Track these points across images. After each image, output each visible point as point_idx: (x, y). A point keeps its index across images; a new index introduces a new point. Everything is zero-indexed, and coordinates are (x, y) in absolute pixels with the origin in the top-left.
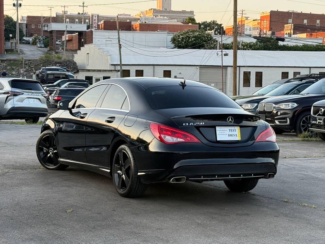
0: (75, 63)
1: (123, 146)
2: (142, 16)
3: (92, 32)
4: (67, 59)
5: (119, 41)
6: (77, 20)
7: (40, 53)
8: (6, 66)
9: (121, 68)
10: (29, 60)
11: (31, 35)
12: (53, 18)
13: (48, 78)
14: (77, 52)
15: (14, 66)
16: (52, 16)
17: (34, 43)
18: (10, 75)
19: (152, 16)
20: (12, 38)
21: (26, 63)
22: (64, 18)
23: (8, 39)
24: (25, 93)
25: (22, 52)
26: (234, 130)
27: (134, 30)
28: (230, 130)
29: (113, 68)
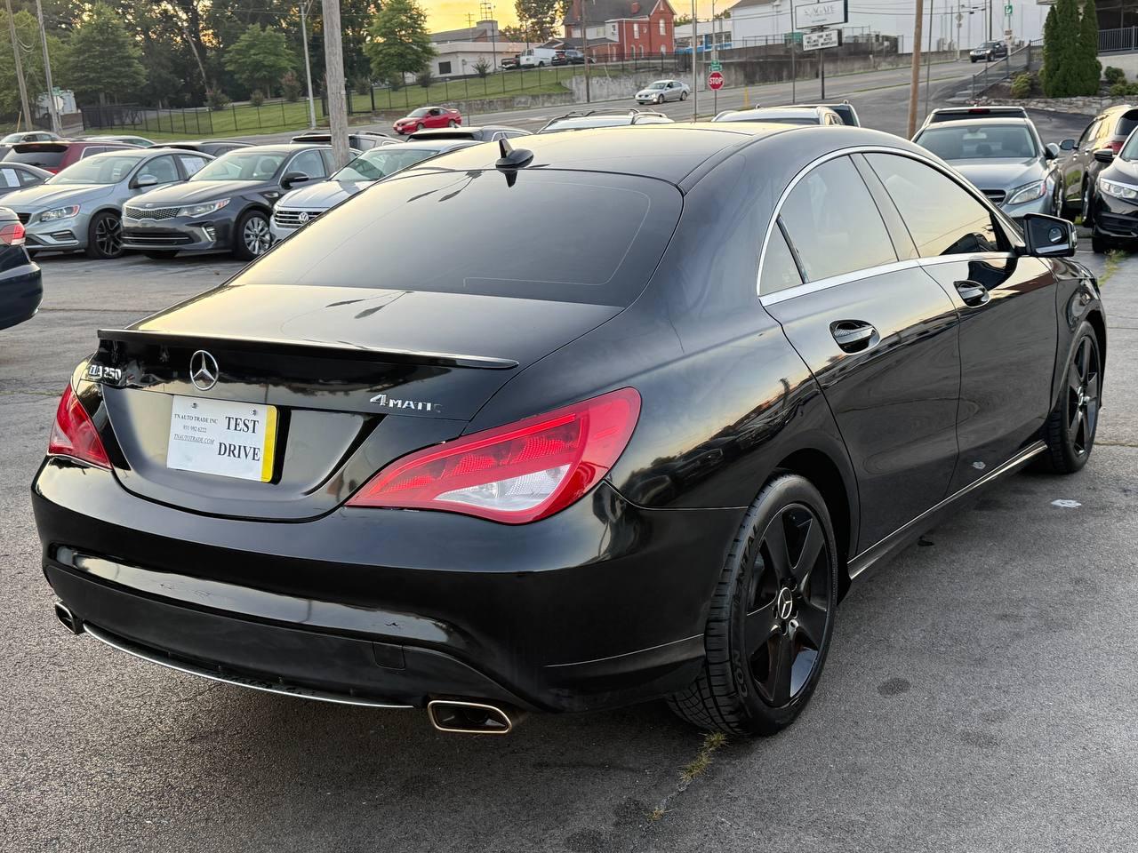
26: (251, 425)
28: (233, 422)
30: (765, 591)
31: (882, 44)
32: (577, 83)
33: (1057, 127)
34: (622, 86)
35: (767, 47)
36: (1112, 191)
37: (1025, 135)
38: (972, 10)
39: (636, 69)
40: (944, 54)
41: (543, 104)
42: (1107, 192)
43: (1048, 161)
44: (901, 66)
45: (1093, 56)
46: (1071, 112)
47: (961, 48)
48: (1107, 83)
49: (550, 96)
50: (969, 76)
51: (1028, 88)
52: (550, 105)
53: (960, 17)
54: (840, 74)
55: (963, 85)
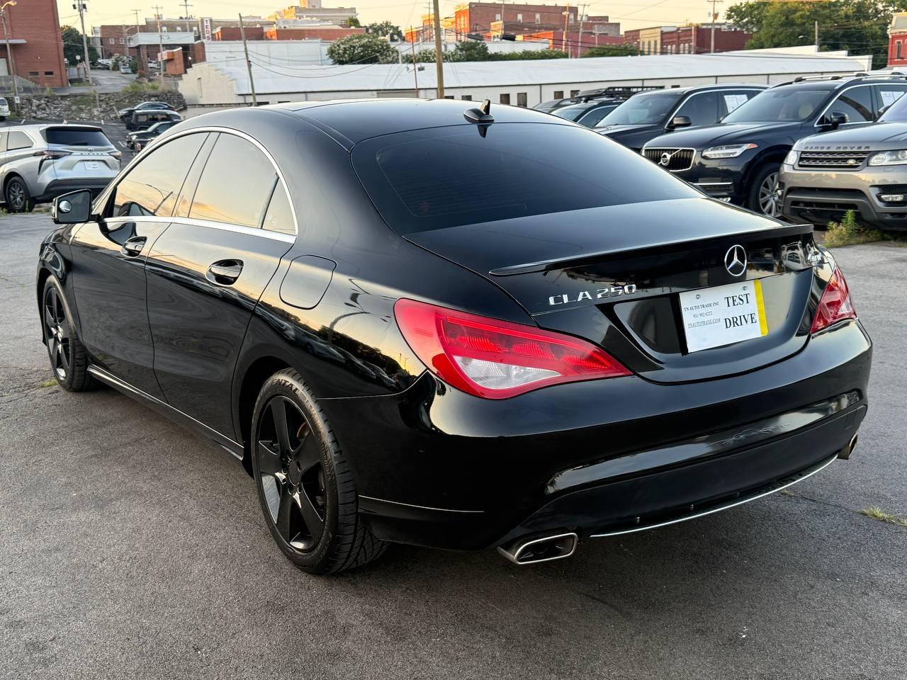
0: (180, 96)
1: (282, 377)
2: (278, 17)
3: (203, 44)
4: (167, 89)
5: (247, 55)
6: (179, 28)
7: (124, 81)
8: (70, 106)
9: (254, 99)
10: (106, 94)
11: (110, 56)
12: (142, 26)
13: (139, 120)
14: (181, 76)
15: (83, 105)
16: (140, 24)
17: (116, 68)
18: (78, 119)
19: (294, 18)
20: (80, 61)
21: (101, 99)
22: (159, 26)
23: (74, 63)
24: (75, 153)
25: (96, 82)
26: (744, 299)
27: (268, 39)
28: (731, 301)
29: (241, 100)
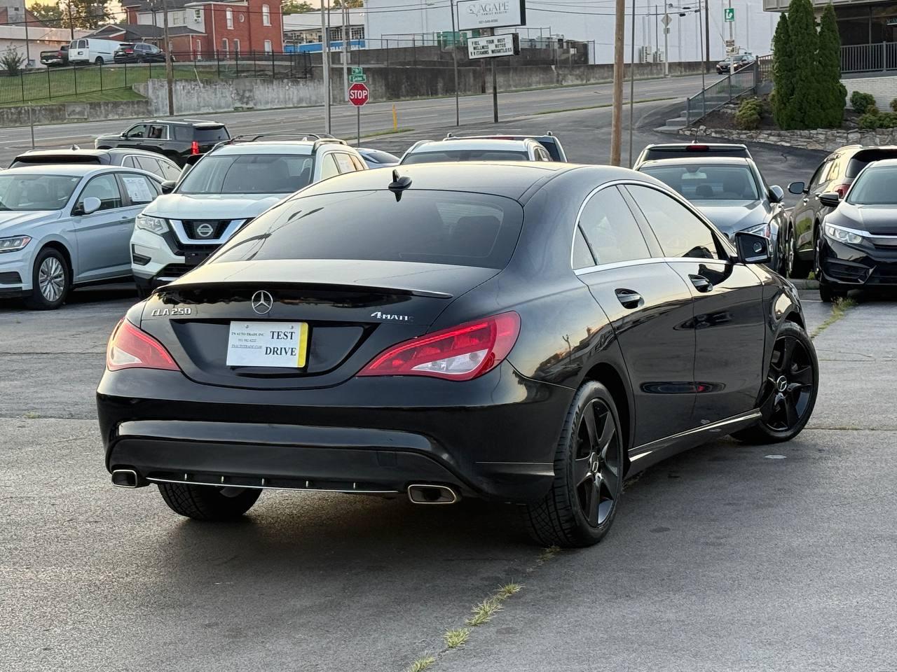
26: (289, 335)
28: (276, 335)
30: (583, 451)
31: (568, 51)
32: (154, 88)
33: (794, 167)
34: (219, 95)
35: (414, 50)
36: (837, 237)
37: (747, 176)
38: (682, 11)
39: (238, 72)
40: (649, 67)
41: (106, 116)
42: (832, 237)
43: (772, 205)
44: (592, 81)
45: (836, 79)
46: (810, 148)
47: (670, 60)
48: (854, 111)
49: (116, 105)
50: (682, 99)
51: (755, 117)
52: (117, 117)
53: (667, 20)
54: (514, 89)
55: (675, 111)
